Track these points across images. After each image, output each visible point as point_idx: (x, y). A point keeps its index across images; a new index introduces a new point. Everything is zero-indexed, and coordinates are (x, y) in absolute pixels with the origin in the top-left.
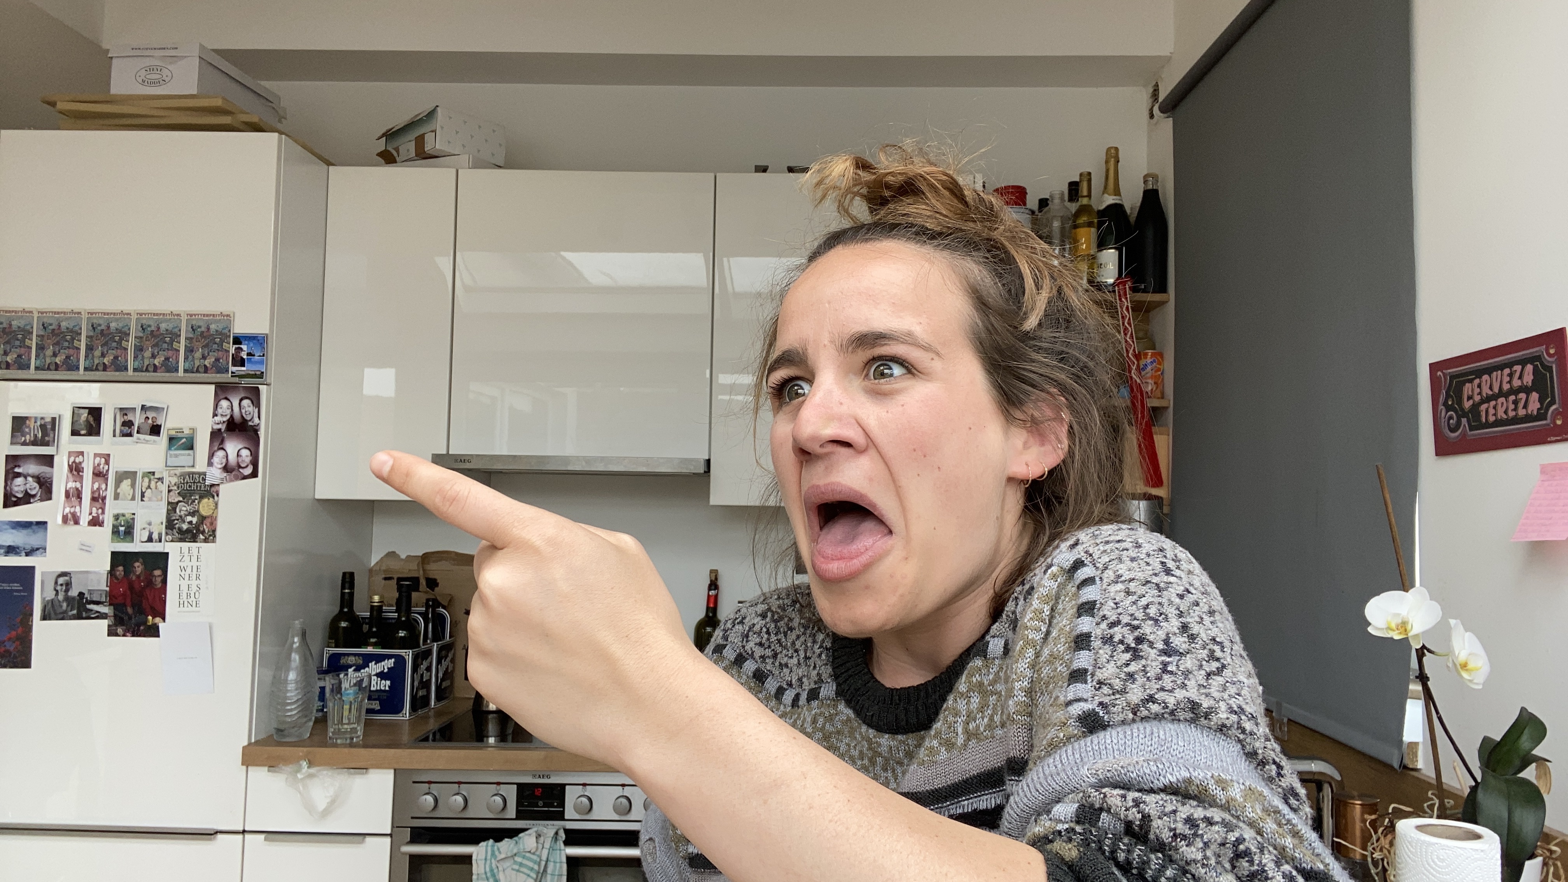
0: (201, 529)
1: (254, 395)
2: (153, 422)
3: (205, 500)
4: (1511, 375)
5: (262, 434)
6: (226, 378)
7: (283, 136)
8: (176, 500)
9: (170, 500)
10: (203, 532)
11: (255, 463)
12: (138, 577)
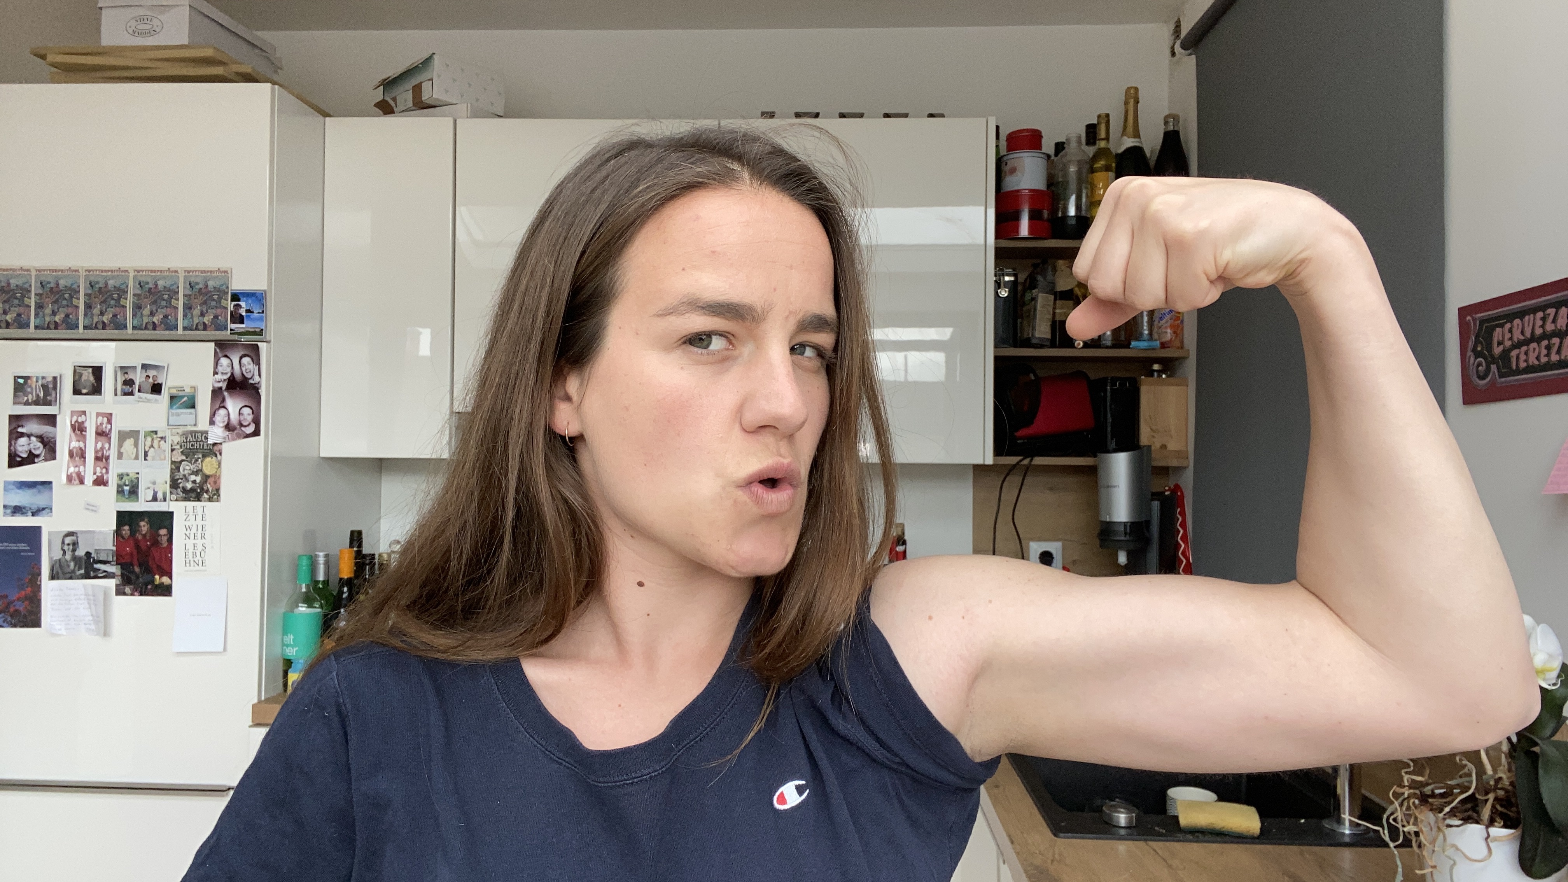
0: (205, 488)
1: (254, 352)
2: (154, 381)
3: (208, 459)
4: (1544, 319)
5: (263, 392)
6: (225, 335)
7: (276, 87)
8: (179, 459)
9: (173, 459)
10: (207, 491)
11: (257, 421)
12: (144, 536)
